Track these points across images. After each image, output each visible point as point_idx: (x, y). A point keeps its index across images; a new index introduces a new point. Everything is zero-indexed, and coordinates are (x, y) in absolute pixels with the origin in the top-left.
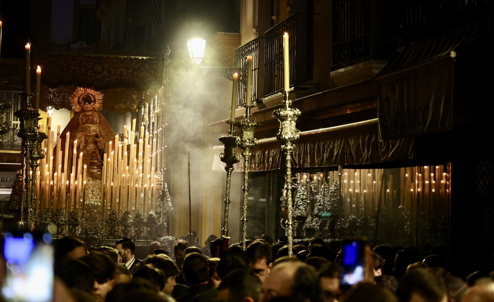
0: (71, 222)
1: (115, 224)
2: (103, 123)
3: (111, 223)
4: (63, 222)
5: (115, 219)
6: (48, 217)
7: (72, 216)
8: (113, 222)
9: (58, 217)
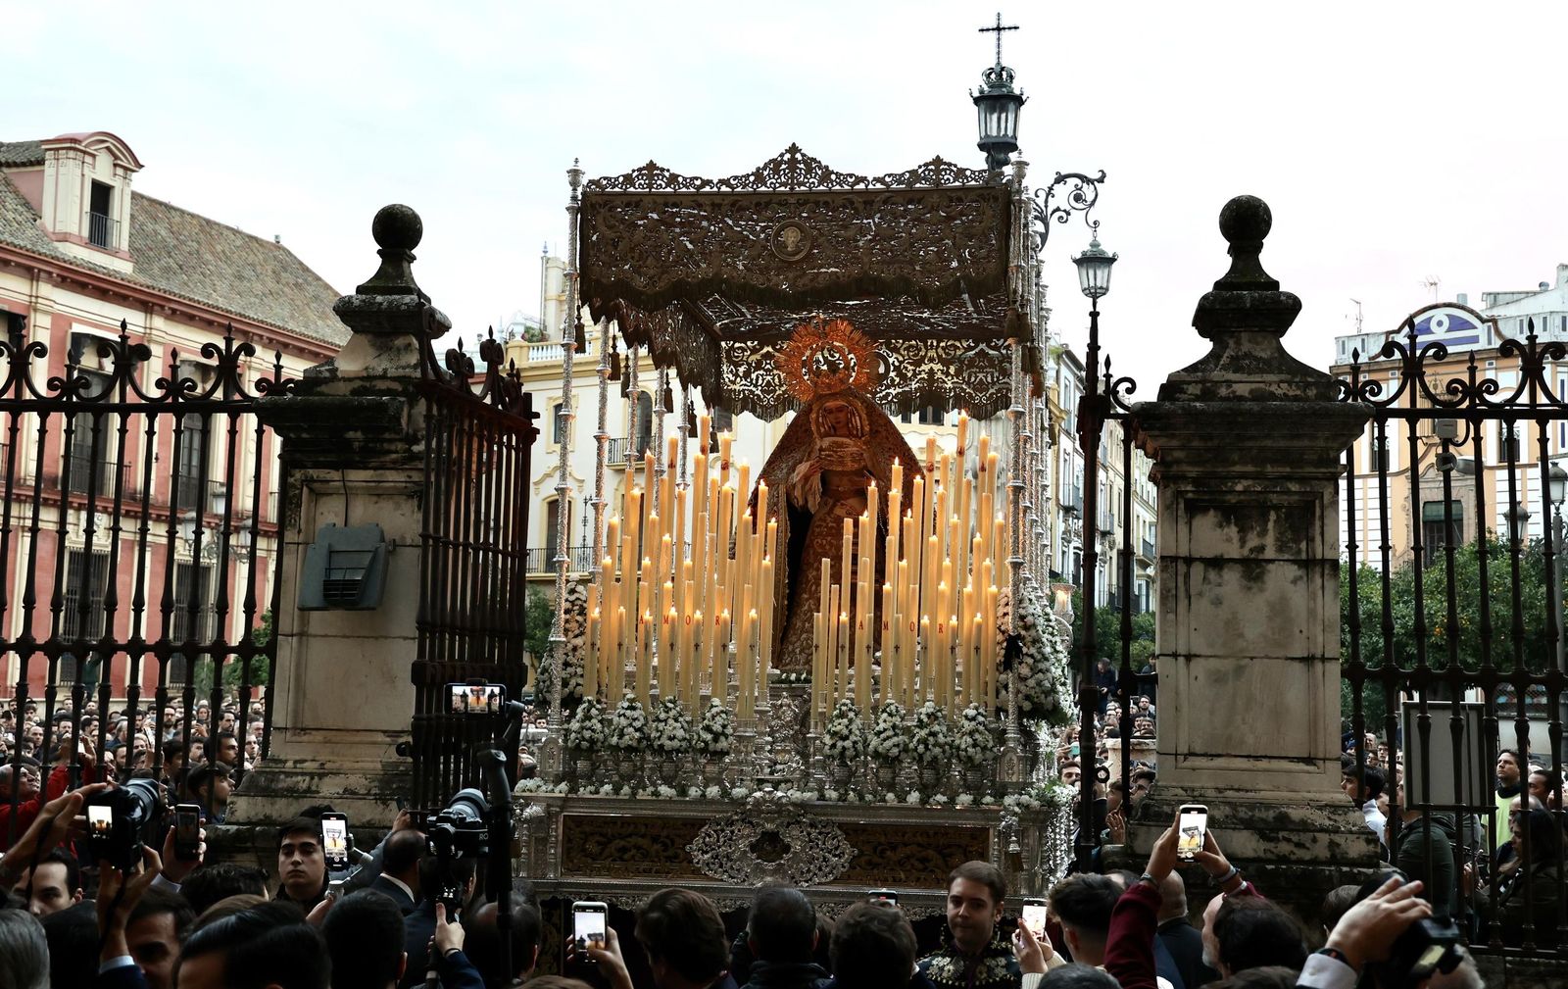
0: (704, 741)
1: (844, 748)
2: (884, 433)
3: (833, 746)
4: (676, 743)
5: (845, 732)
6: (631, 725)
7: (706, 722)
8: (840, 744)
9: (661, 726)
